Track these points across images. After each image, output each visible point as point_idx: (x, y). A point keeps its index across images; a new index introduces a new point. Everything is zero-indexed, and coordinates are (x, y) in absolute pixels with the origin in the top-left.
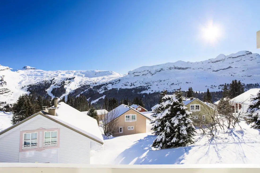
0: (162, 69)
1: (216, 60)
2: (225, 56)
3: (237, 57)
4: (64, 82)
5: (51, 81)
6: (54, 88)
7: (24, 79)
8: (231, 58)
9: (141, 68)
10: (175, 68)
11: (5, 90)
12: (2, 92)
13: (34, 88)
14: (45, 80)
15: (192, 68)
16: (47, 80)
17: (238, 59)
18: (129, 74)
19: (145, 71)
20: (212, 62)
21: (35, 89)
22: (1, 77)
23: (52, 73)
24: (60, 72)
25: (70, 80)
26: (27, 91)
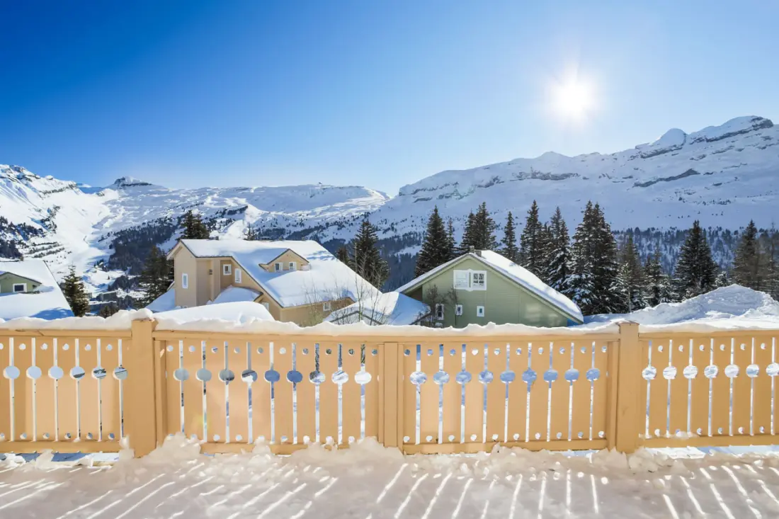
0: (494, 180)
1: (652, 150)
2: (685, 134)
3: (722, 138)
4: (213, 221)
5: (179, 219)
7: (111, 214)
8: (703, 140)
9: (437, 175)
10: (534, 176)
11: (50, 247)
12: (40, 252)
13: (129, 240)
14: (165, 216)
15: (581, 177)
16: (169, 217)
17: (723, 145)
18: (401, 194)
19: (446, 185)
20: (642, 157)
21: (132, 241)
22: (49, 211)
23: (188, 197)
24: (211, 194)
25: (232, 217)
26: (111, 247)
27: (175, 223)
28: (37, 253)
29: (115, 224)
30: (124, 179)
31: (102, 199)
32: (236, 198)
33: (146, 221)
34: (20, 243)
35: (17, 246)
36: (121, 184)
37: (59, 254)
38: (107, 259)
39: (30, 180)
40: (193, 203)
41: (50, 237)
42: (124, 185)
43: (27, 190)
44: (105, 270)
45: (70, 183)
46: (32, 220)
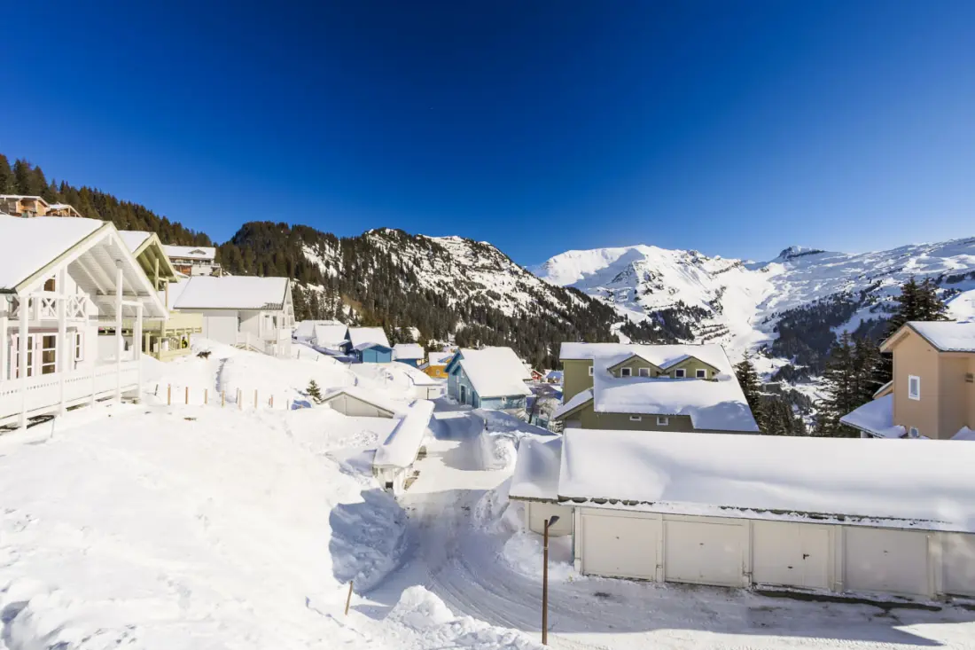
5: (863, 293)
6: (865, 321)
7: (776, 292)
11: (717, 330)
12: (708, 334)
13: (796, 322)
14: (843, 290)
16: (848, 291)
21: (800, 323)
22: (717, 292)
23: (877, 263)
24: (916, 253)
25: (955, 286)
26: (775, 330)
27: (856, 299)
28: (706, 336)
29: (779, 304)
30: (790, 249)
31: (766, 276)
32: (964, 256)
33: (817, 298)
34: (693, 325)
35: (691, 328)
36: (787, 255)
37: (724, 337)
38: (771, 345)
39: (702, 262)
40: (884, 271)
41: (717, 320)
42: (790, 257)
43: (700, 273)
44: (768, 356)
45: (736, 261)
46: (703, 302)
